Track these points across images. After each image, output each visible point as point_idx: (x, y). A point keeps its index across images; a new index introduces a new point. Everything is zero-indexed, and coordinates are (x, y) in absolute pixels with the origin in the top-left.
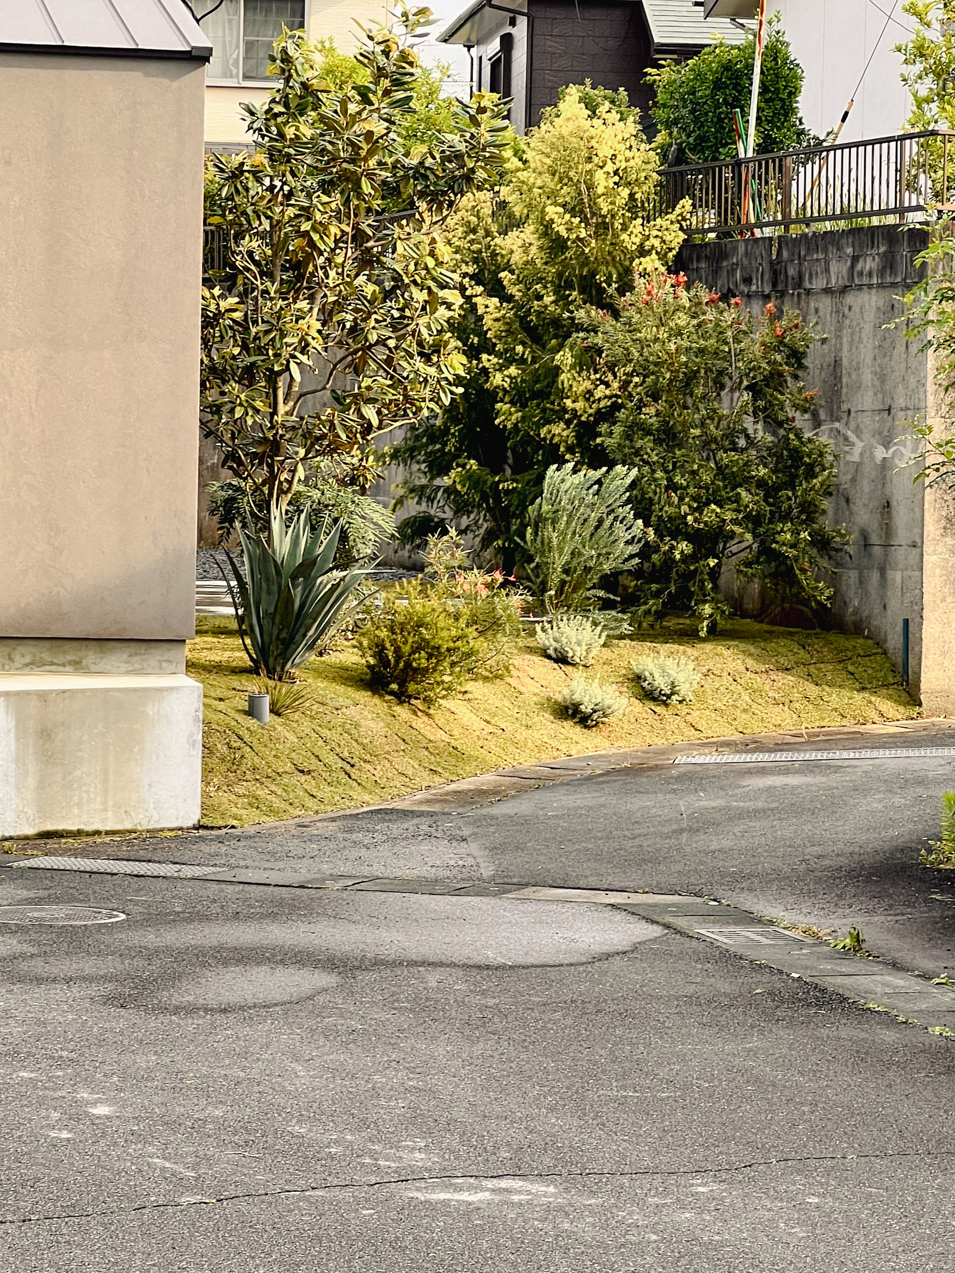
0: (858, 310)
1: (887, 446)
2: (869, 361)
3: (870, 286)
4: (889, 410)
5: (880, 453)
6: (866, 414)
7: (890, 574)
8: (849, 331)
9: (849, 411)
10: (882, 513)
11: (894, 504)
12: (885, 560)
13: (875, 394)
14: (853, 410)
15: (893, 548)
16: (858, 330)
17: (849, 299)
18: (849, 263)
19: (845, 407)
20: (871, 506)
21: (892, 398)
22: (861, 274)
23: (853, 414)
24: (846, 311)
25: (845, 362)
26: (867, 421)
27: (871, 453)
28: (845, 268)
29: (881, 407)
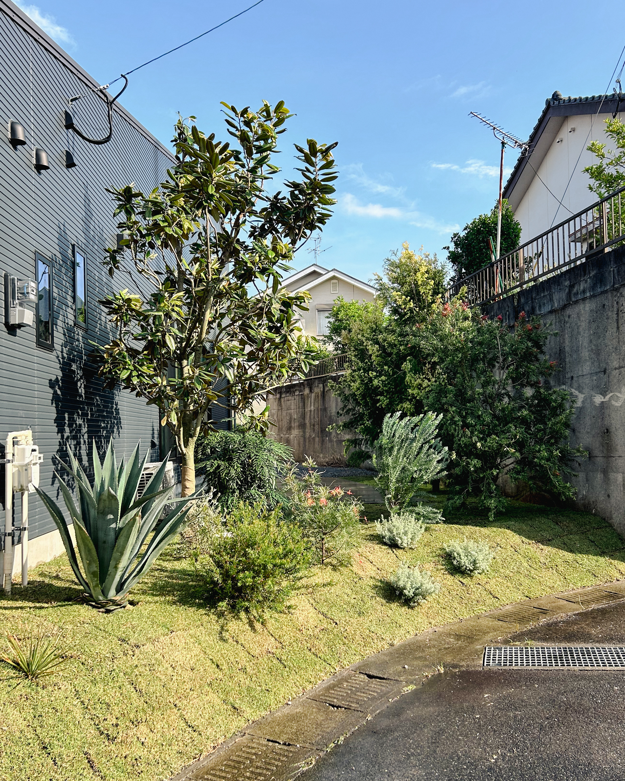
0: (575, 316)
1: (604, 394)
2: (585, 344)
3: (584, 299)
4: (605, 372)
5: (598, 399)
6: (585, 377)
7: (612, 476)
8: (569, 330)
9: (572, 377)
10: (603, 437)
11: (613, 430)
12: (607, 466)
13: (593, 363)
14: (575, 376)
15: (614, 459)
16: (576, 327)
17: (568, 311)
18: (567, 290)
19: (568, 375)
20: (593, 433)
21: (607, 363)
22: (577, 294)
23: (575, 379)
24: (567, 319)
25: (567, 349)
26: (587, 381)
27: (591, 400)
28: (564, 295)
29: (599, 370)
